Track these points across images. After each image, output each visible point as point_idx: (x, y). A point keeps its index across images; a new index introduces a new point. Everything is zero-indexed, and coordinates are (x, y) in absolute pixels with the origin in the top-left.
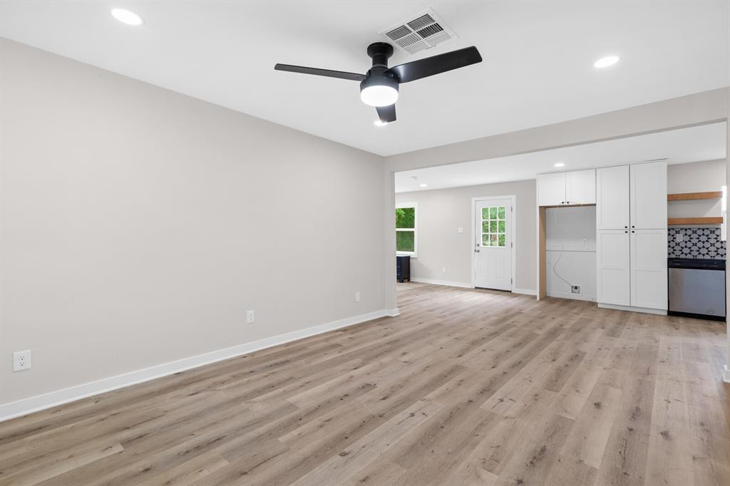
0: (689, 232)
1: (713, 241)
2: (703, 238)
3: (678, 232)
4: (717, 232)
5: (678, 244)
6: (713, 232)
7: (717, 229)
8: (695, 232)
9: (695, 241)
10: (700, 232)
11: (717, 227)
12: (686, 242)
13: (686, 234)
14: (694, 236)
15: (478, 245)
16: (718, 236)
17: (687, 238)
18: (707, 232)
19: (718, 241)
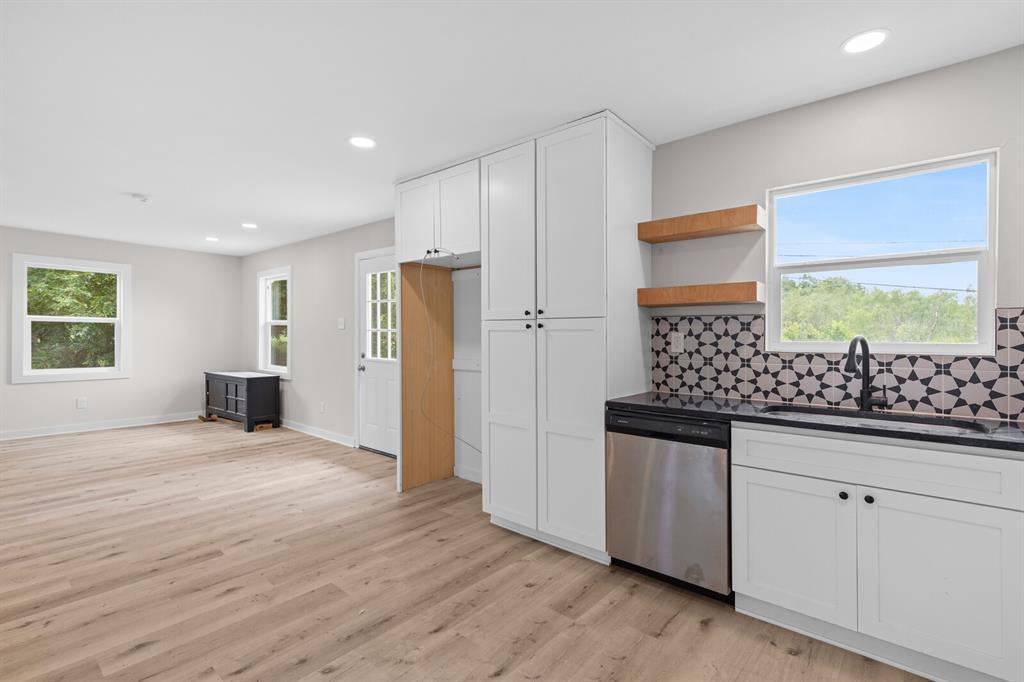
0: (697, 327)
1: (746, 352)
2: (726, 344)
3: (674, 328)
4: (756, 328)
5: (674, 360)
6: (746, 327)
7: (756, 317)
8: (708, 327)
9: (708, 351)
10: (719, 327)
11: (756, 313)
12: (691, 354)
13: (690, 333)
14: (709, 337)
15: (363, 356)
16: (757, 337)
17: (693, 344)
18: (734, 327)
19: (757, 353)
